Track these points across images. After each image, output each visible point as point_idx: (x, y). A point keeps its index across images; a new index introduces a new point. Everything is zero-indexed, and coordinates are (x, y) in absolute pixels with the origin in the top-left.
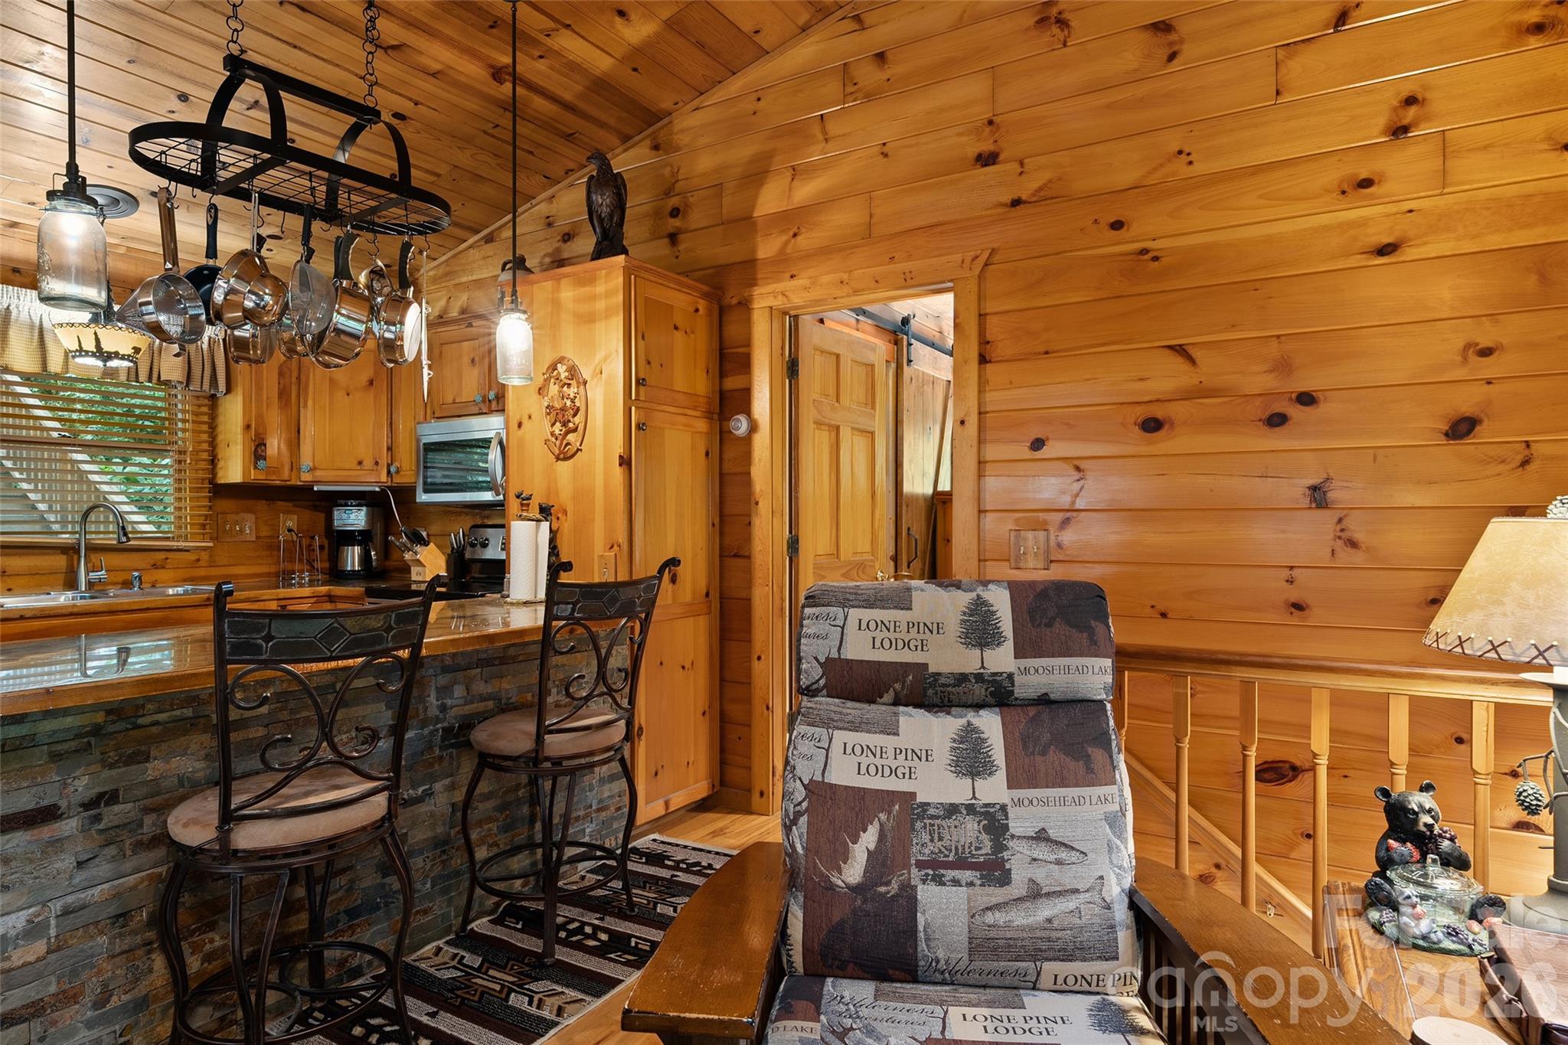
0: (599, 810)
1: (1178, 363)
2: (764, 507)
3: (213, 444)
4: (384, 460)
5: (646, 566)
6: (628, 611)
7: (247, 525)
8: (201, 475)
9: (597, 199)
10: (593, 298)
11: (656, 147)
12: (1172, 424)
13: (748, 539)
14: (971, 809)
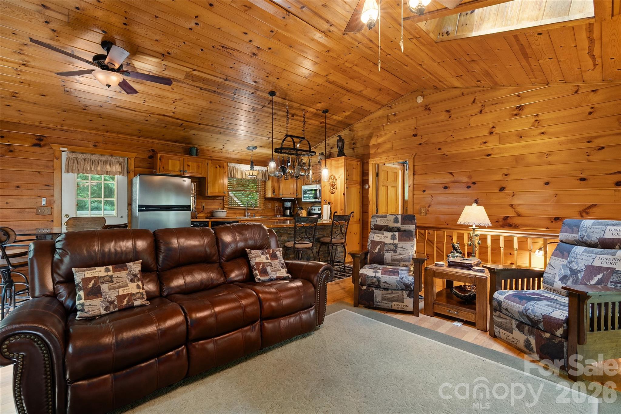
0: (339, 258)
1: (451, 176)
2: (371, 203)
3: (265, 190)
4: (295, 193)
5: (348, 213)
6: (345, 220)
7: (270, 206)
8: (263, 196)
9: (339, 144)
10: (338, 164)
11: (350, 130)
12: (449, 187)
13: (368, 209)
14: (393, 244)
